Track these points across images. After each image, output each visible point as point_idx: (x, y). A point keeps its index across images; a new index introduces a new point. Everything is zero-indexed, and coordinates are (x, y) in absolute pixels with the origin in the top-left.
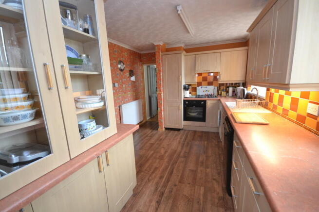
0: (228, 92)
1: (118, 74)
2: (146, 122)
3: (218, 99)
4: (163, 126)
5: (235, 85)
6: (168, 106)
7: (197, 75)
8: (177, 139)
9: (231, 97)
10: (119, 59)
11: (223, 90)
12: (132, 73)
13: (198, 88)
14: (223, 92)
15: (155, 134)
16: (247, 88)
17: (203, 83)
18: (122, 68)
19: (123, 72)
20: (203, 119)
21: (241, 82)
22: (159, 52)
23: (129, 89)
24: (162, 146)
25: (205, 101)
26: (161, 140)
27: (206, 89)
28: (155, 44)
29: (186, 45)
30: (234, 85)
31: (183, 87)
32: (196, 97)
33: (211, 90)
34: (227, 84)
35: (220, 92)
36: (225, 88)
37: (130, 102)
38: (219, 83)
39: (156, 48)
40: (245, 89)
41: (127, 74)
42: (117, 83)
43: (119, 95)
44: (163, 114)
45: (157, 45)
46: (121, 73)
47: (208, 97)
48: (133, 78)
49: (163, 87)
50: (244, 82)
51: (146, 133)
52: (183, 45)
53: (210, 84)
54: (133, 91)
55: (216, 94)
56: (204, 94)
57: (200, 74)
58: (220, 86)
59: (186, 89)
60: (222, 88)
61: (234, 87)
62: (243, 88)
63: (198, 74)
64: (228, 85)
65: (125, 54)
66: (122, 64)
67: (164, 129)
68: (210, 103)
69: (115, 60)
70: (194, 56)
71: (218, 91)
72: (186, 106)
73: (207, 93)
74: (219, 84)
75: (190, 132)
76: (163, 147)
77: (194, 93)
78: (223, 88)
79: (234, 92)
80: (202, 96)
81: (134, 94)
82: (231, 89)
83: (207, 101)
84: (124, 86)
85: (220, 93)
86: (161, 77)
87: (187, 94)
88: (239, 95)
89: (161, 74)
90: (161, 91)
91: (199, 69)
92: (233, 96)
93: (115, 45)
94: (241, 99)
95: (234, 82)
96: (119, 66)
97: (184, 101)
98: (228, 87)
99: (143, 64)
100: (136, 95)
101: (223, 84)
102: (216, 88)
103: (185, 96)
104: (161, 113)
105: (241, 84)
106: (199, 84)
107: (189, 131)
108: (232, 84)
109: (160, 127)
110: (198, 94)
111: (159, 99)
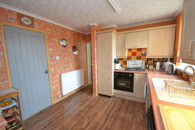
0: (155, 66)
1: (60, 49)
2: (88, 86)
3: (146, 72)
4: (97, 92)
5: (163, 60)
6: (101, 76)
7: (127, 51)
8: (105, 107)
9: (158, 71)
10: (61, 37)
11: (151, 64)
12: (74, 48)
13: (128, 61)
14: (150, 66)
15: (88, 99)
16: (175, 63)
17: (132, 57)
18: (65, 45)
19: (66, 47)
20: (131, 90)
21: (169, 58)
22: (94, 32)
23: (72, 61)
24: (87, 115)
25: (133, 74)
26: (90, 107)
27: (135, 63)
28: (91, 25)
29: (118, 26)
30: (161, 60)
31: (113, 61)
32: (125, 70)
33: (140, 63)
34: (154, 59)
35: (147, 65)
36: (152, 62)
37: (72, 71)
38: (147, 57)
39: (92, 28)
40: (174, 65)
41: (71, 50)
42: (58, 56)
43: (60, 65)
44: (96, 82)
45: (92, 26)
46: (64, 48)
47: (136, 70)
48: (76, 53)
49: (97, 60)
50: (172, 58)
51: (82, 97)
52: (115, 26)
53: (139, 58)
54: (76, 63)
55: (144, 68)
56: (133, 67)
57: (130, 50)
58: (147, 61)
59: (116, 62)
60: (149, 62)
61: (161, 62)
62: (171, 63)
63: (128, 49)
64: (156, 60)
65: (69, 34)
66: (64, 41)
67: (97, 95)
68: (137, 76)
69: (57, 38)
70: (124, 35)
71: (146, 64)
72: (116, 77)
73: (135, 66)
74: (147, 59)
75: (119, 100)
76: (88, 117)
77: (124, 65)
78: (151, 62)
79: (161, 66)
80: (131, 68)
81: (77, 65)
82: (158, 64)
83: (135, 74)
84: (66, 59)
85: (147, 67)
86: (96, 52)
87: (118, 67)
88: (167, 69)
89: (96, 50)
90: (95, 63)
91: (129, 46)
92: (160, 70)
93: (58, 26)
94: (170, 74)
95: (161, 57)
96: (61, 43)
97: (115, 73)
98: (156, 62)
99: (87, 42)
100: (79, 66)
101: (150, 59)
102: (144, 62)
103: (116, 69)
104: (95, 82)
105: (169, 60)
106: (129, 58)
107: (119, 98)
108: (159, 59)
109: (94, 93)
110: (128, 66)
111: (94, 70)
